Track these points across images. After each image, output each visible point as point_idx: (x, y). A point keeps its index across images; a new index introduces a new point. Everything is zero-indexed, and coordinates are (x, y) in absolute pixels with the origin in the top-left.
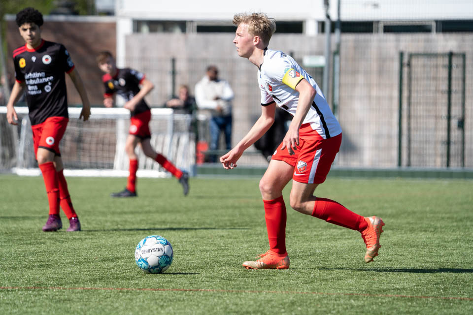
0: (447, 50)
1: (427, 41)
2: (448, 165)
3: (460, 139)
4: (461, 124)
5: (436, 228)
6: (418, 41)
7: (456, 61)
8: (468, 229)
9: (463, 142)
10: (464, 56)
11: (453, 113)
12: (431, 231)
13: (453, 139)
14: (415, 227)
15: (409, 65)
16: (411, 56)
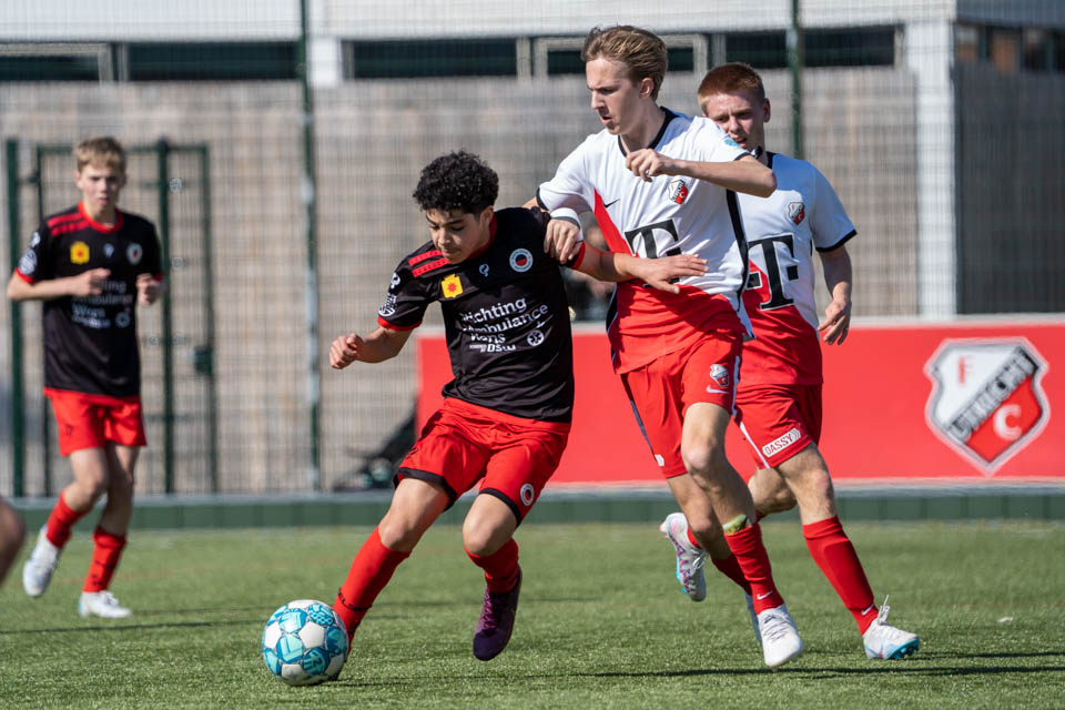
0: (152, 135)
1: (87, 107)
2: (169, 487)
3: (203, 408)
4: (205, 363)
5: (140, 684)
6: (63, 108)
7: (180, 169)
8: (239, 680)
9: (212, 417)
10: (203, 151)
11: (180, 329)
12: (127, 694)
13: (181, 408)
14: (77, 683)
15: (37, 180)
16: (41, 153)
